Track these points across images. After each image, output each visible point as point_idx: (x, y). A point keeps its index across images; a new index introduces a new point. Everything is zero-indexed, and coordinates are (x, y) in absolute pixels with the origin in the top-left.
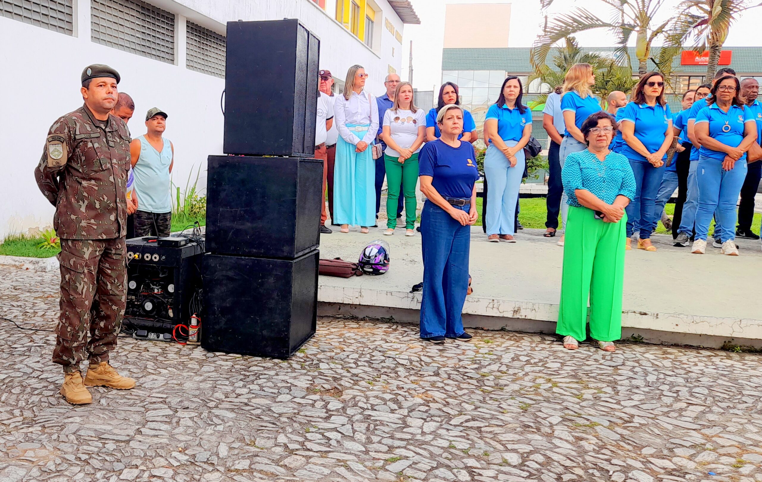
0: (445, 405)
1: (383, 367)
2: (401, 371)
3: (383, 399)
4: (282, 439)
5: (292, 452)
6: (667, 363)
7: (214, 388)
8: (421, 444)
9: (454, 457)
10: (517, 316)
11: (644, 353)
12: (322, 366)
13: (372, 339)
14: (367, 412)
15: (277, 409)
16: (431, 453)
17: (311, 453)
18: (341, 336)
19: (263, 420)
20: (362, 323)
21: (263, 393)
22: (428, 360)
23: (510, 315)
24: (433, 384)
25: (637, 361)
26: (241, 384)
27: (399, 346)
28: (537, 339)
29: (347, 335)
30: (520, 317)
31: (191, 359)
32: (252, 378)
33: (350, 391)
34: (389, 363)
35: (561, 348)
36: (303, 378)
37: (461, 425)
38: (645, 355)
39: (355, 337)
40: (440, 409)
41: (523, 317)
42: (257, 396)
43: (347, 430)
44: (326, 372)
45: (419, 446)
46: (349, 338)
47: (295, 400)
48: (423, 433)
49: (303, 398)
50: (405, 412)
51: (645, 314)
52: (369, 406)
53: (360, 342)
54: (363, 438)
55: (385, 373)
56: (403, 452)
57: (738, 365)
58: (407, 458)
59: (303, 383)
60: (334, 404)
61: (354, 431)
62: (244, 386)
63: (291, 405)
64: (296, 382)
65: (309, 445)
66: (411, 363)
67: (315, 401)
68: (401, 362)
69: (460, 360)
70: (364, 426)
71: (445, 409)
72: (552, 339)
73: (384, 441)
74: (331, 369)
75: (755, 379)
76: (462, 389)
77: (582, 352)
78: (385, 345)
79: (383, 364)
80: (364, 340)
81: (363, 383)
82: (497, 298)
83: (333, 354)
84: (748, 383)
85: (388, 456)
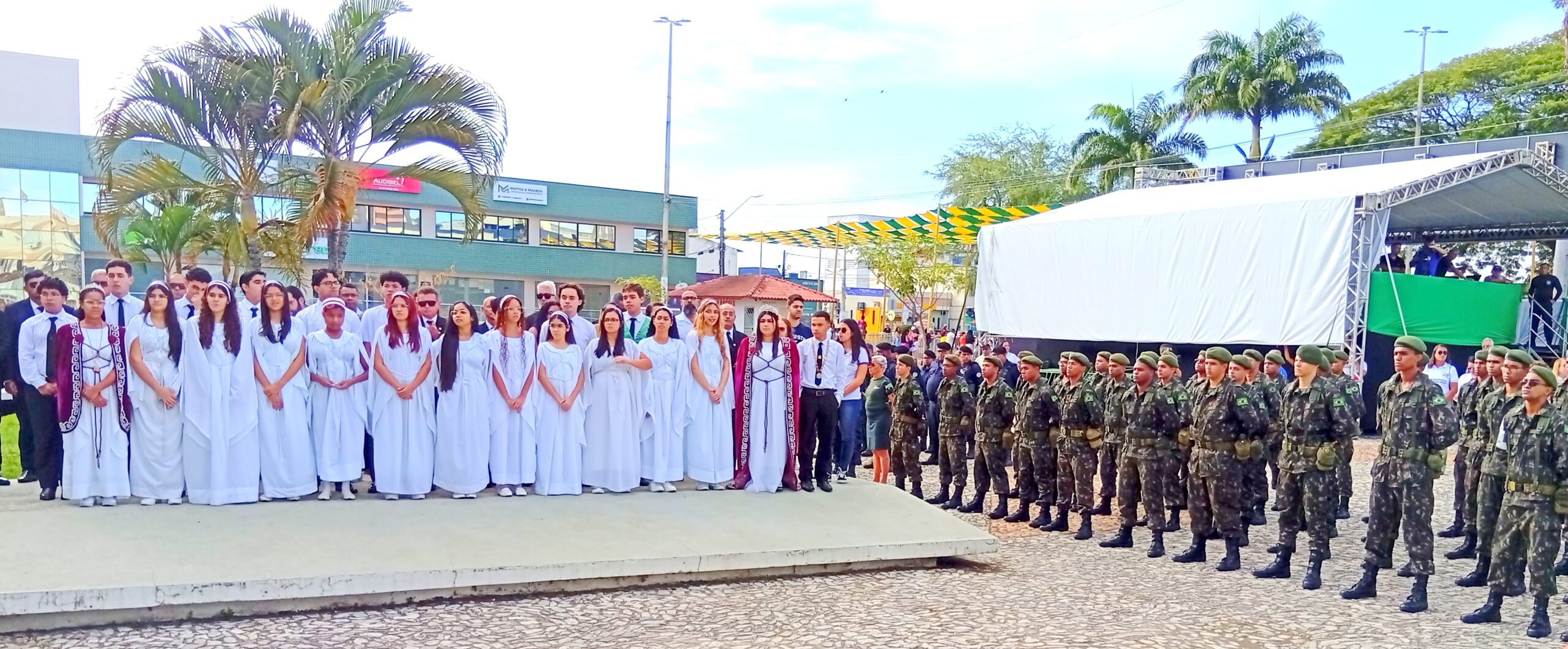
6: (253, 636)
10: (79, 609)
11: (231, 629)
23: (71, 608)
25: (221, 640)
28: (109, 632)
30: (84, 609)
35: (138, 639)
38: (233, 631)
41: (88, 608)
51: (231, 585)
57: (327, 625)
72: (128, 629)
75: (336, 638)
77: (162, 639)
82: (53, 590)
84: (328, 642)
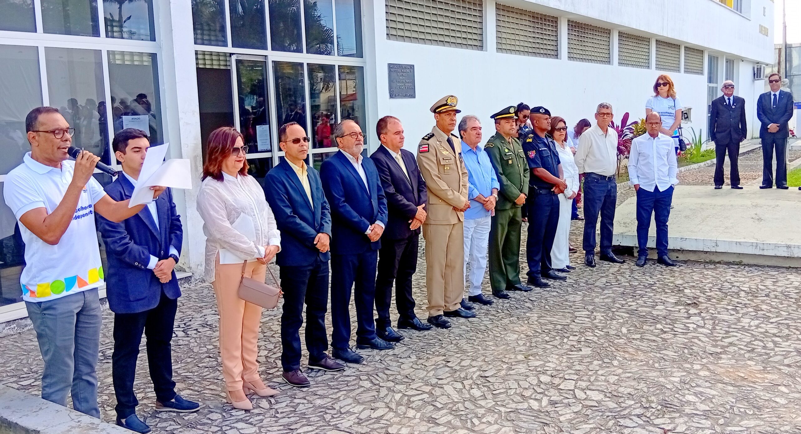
0: (768, 312)
1: (729, 292)
2: (742, 294)
3: (727, 309)
4: (659, 326)
5: (665, 332)
7: (614, 302)
8: (747, 331)
9: (767, 336)
12: (686, 291)
13: (724, 275)
14: (714, 315)
15: (655, 313)
16: (752, 334)
17: (677, 333)
18: (701, 273)
19: (647, 318)
20: (718, 265)
21: (646, 305)
22: (763, 288)
24: (763, 302)
26: (631, 300)
27: (743, 279)
29: (706, 273)
31: (596, 287)
32: (637, 297)
33: (705, 305)
34: (734, 289)
36: (672, 297)
37: (776, 322)
39: (712, 274)
40: (764, 314)
42: (642, 306)
43: (701, 323)
44: (689, 294)
45: (746, 332)
46: (707, 275)
47: (668, 308)
48: (750, 326)
49: (673, 307)
50: (740, 315)
52: (716, 312)
53: (715, 277)
54: (710, 327)
55: (730, 295)
56: (735, 334)
58: (736, 336)
59: (672, 300)
60: (693, 311)
61: (705, 324)
62: (633, 301)
63: (664, 311)
64: (668, 300)
65: (676, 329)
66: (750, 290)
67: (680, 309)
68: (743, 289)
69: (787, 288)
70: (711, 322)
71: (767, 314)
73: (724, 329)
74: (693, 293)
76: (782, 304)
78: (733, 279)
79: (730, 290)
80: (718, 276)
81: (714, 300)
83: (694, 284)
85: (724, 335)
